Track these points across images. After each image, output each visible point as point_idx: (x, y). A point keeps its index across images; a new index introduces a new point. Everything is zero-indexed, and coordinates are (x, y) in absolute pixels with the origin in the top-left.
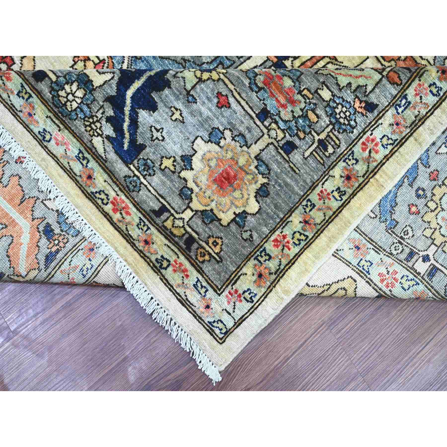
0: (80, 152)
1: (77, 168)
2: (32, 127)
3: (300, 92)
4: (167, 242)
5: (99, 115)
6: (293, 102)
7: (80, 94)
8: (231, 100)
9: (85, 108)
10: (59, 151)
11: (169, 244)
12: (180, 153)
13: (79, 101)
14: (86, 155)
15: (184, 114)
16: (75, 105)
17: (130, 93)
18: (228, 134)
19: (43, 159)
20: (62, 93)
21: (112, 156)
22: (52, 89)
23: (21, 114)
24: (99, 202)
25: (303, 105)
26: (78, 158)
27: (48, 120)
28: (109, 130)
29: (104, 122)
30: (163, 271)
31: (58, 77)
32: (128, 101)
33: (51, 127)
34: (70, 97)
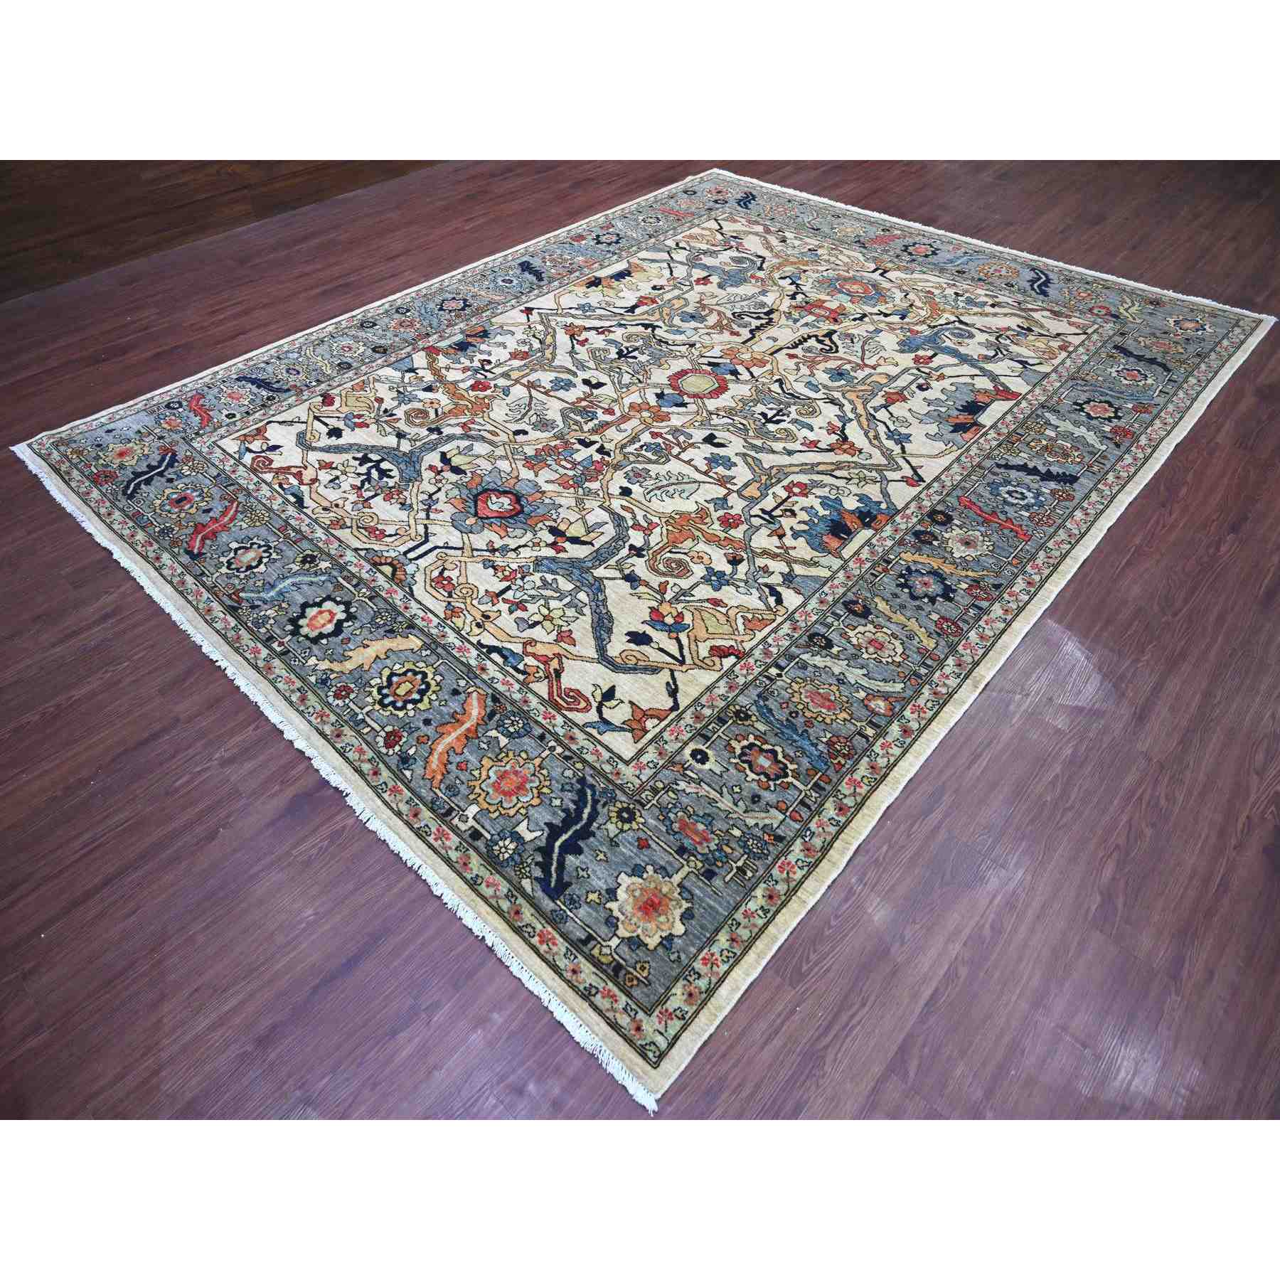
0: (509, 890)
1: (505, 905)
2: (465, 874)
3: (713, 832)
4: (594, 970)
5: (529, 861)
6: (707, 840)
7: (512, 846)
8: (650, 842)
9: (516, 857)
10: (488, 892)
11: (597, 972)
12: (605, 887)
13: (511, 852)
14: (515, 893)
15: (609, 855)
16: (507, 856)
17: (558, 844)
18: (650, 868)
19: (473, 900)
20: (497, 848)
21: (539, 894)
22: (487, 846)
23: (456, 865)
24: (526, 935)
25: (717, 842)
26: (507, 896)
27: (482, 867)
28: (538, 873)
29: (533, 866)
30: (592, 998)
31: (492, 835)
32: (557, 850)
33: (484, 873)
34: (503, 850)
